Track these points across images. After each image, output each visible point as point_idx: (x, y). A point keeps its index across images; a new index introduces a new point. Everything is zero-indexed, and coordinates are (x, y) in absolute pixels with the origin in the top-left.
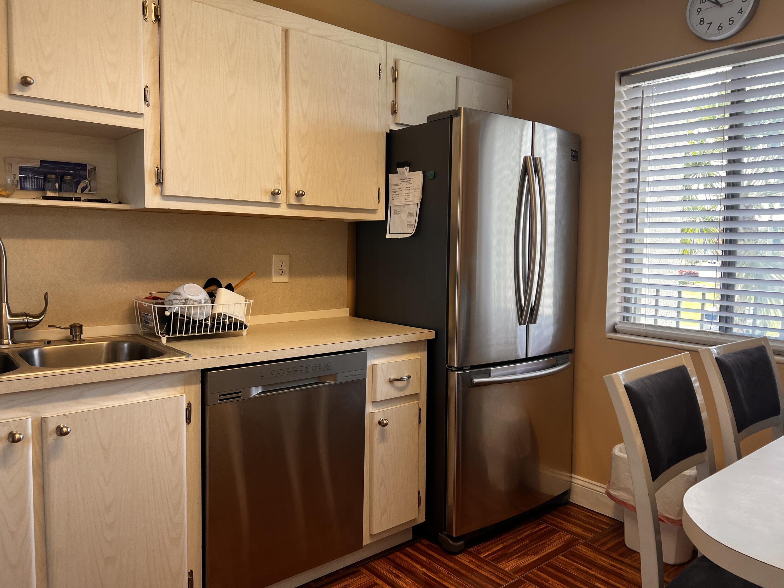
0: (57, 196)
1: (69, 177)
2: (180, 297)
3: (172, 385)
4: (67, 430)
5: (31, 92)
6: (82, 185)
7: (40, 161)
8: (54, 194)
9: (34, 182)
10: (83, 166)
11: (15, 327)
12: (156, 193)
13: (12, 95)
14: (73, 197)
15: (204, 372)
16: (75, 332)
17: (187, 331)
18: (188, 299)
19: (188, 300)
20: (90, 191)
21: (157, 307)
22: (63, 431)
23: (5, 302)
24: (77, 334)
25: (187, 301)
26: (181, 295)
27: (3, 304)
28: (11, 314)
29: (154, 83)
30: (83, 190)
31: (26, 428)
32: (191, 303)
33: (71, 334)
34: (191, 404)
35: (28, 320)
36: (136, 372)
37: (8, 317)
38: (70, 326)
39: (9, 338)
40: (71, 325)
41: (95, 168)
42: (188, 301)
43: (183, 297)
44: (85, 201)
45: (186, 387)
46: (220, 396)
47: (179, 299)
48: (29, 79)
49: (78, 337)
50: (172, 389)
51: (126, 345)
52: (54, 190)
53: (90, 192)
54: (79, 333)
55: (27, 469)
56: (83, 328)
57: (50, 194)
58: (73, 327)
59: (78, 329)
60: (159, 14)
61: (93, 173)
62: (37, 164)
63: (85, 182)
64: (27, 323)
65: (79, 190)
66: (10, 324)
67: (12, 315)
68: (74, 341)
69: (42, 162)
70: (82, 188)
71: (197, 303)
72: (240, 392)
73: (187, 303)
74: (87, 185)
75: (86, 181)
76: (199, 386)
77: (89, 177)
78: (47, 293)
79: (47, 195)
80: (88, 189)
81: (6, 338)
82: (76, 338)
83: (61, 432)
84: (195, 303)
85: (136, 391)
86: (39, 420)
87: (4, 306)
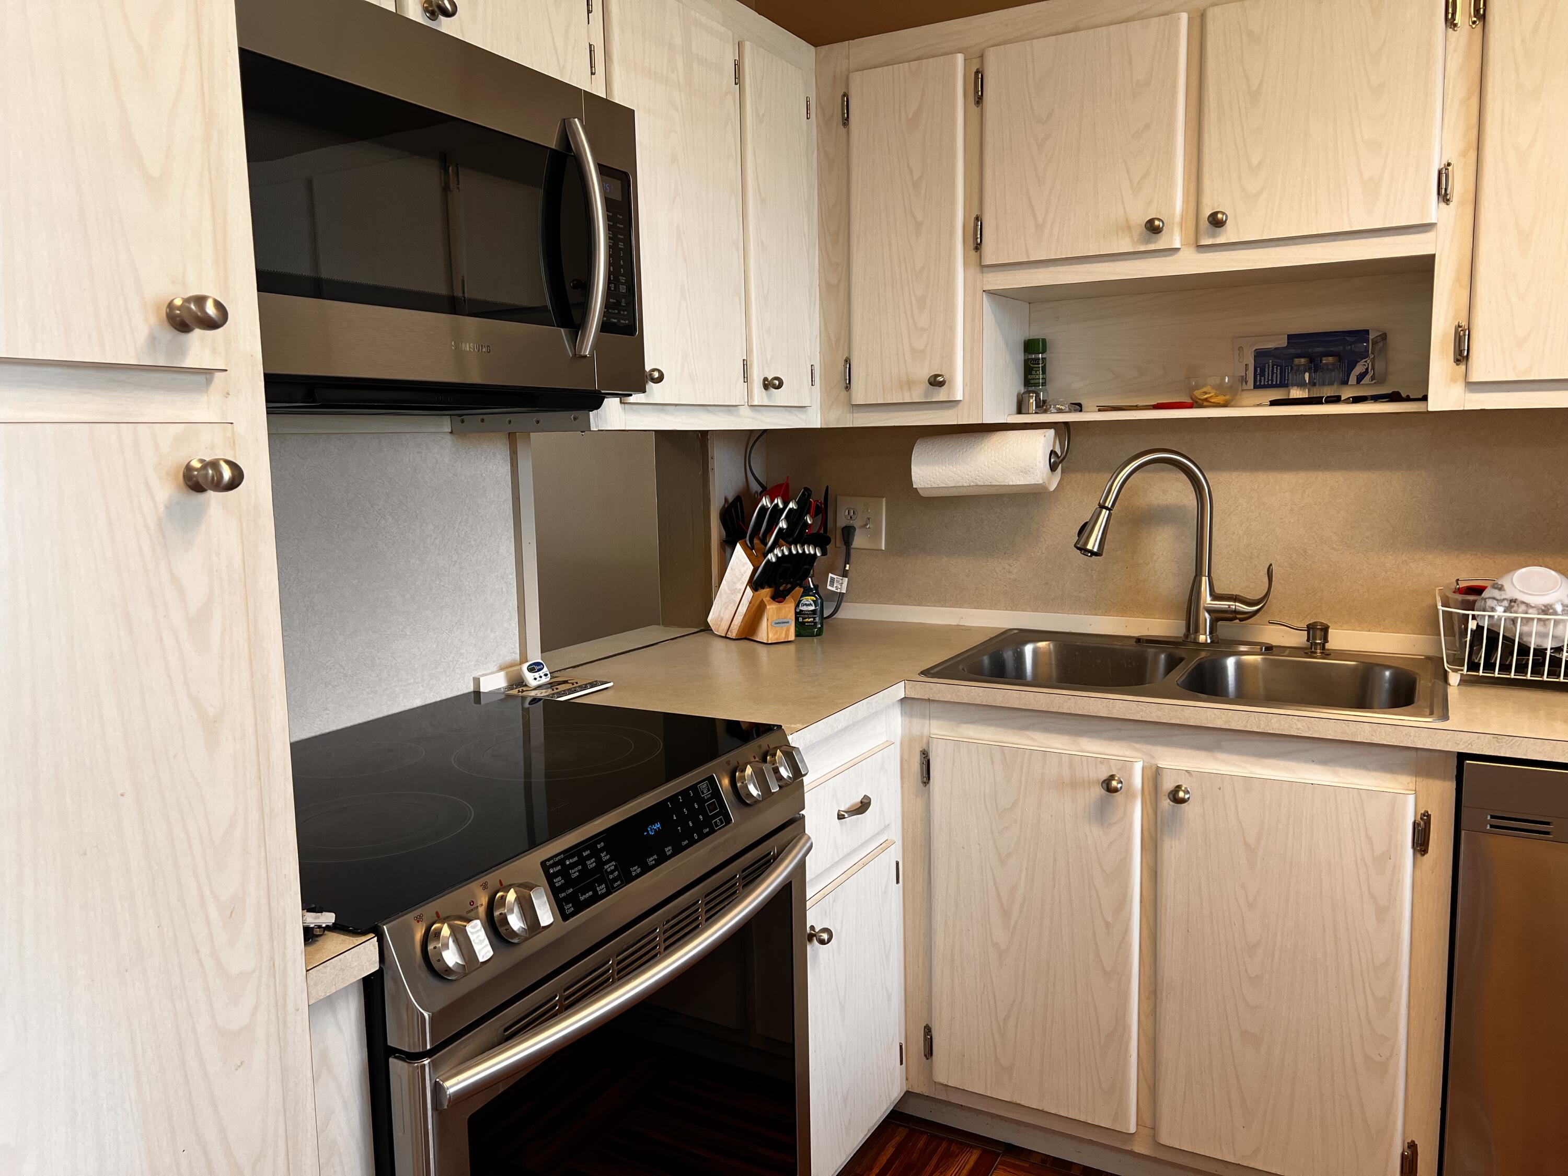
0: (1307, 396)
1: (1330, 359)
2: (1501, 595)
3: (1389, 768)
4: (1185, 796)
5: (1228, 235)
6: (1359, 369)
7: (1286, 336)
8: (1301, 392)
9: (1276, 373)
10: (1362, 335)
11: (1218, 616)
12: (1453, 380)
13: (1201, 248)
14: (1323, 397)
15: (1462, 757)
16: (1315, 638)
17: (1505, 668)
18: (1515, 601)
19: (1515, 602)
20: (1373, 378)
21: (1443, 611)
22: (1178, 795)
23: (1207, 575)
24: (1318, 641)
25: (1513, 604)
26: (1504, 590)
27: (1204, 578)
28: (1213, 594)
29: (1464, 154)
30: (1360, 378)
31: (1130, 776)
32: (1520, 610)
33: (1308, 640)
34: (1429, 816)
35: (1237, 607)
37: (1209, 599)
38: (1307, 626)
39: (1208, 633)
40: (1310, 624)
41: (1385, 334)
42: (1516, 606)
43: (1505, 594)
44: (1347, 401)
45: (1419, 779)
46: (1492, 817)
47: (1498, 598)
48: (1220, 216)
49: (1319, 647)
50: (1388, 776)
51: (1387, 673)
52: (1301, 385)
53: (1372, 381)
54: (1321, 640)
56: (1330, 630)
57: (1296, 393)
58: (1312, 628)
59: (1319, 633)
60: (1482, 6)
61: (1381, 344)
62: (1283, 343)
63: (1365, 363)
64: (1236, 612)
65: (1353, 379)
66: (1210, 611)
67: (1215, 597)
68: (1312, 654)
69: (1290, 337)
70: (1357, 376)
71: (1536, 612)
72: (1548, 823)
73: (1512, 610)
74: (1367, 369)
75: (1366, 362)
76: (1451, 786)
77: (1372, 353)
78: (1271, 565)
79: (1291, 397)
80: (1368, 377)
81: (1203, 632)
82: (1316, 649)
83: (1176, 797)
84: (1531, 611)
85: (1313, 761)
86: (1154, 769)
87: (1205, 580)
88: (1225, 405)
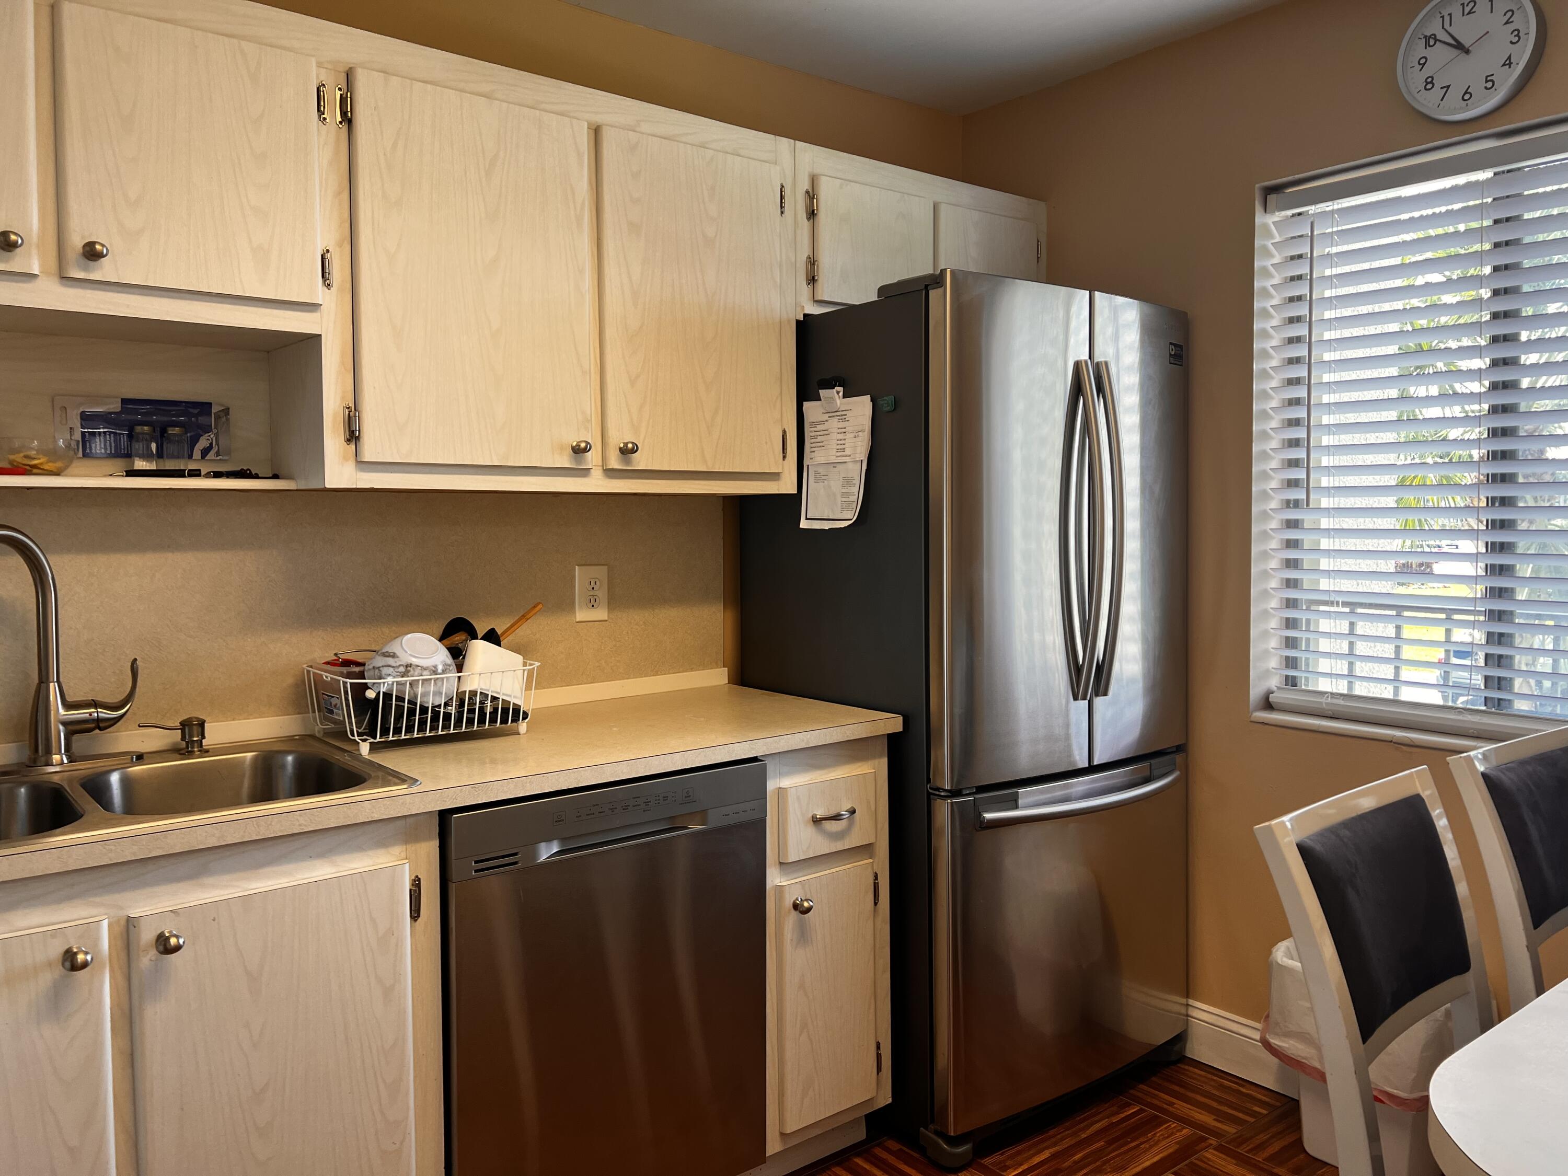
0: (155, 469)
1: (177, 430)
2: (396, 662)
3: (382, 844)
4: (178, 941)
5: (104, 271)
6: (203, 443)
7: (120, 400)
8: (148, 464)
9: (110, 441)
10: (205, 407)
11: (74, 729)
12: (345, 459)
13: (65, 279)
14: (185, 470)
15: (444, 816)
16: (191, 736)
17: (410, 729)
18: (411, 665)
19: (410, 667)
20: (218, 454)
21: (350, 683)
22: (170, 944)
23: (55, 680)
24: (195, 739)
25: (409, 668)
26: (398, 657)
27: (52, 685)
28: (67, 703)
29: (340, 244)
30: (205, 452)
31: (97, 940)
32: (416, 673)
33: (183, 738)
34: (419, 880)
35: (99, 714)
36: (311, 820)
37: (62, 711)
38: (180, 723)
39: (63, 752)
40: (184, 721)
41: (228, 409)
42: (412, 670)
43: (400, 661)
44: (208, 476)
45: (409, 846)
46: (476, 862)
47: (394, 664)
48: (98, 247)
49: (196, 744)
50: (381, 851)
51: (290, 758)
52: (147, 456)
53: (217, 456)
54: (198, 737)
55: (99, 1024)
56: (206, 724)
57: (140, 464)
58: (187, 725)
59: (196, 730)
60: (349, 110)
61: (224, 419)
62: (116, 406)
63: (209, 438)
64: (98, 720)
65: (197, 454)
66: (64, 724)
67: (68, 706)
68: (188, 754)
69: (125, 401)
70: (202, 451)
71: (429, 673)
72: (516, 854)
73: (409, 674)
74: (211, 444)
75: (209, 436)
76: (435, 844)
77: (216, 428)
78: (136, 660)
79: (136, 468)
80: (213, 452)
81: (57, 751)
82: (193, 747)
83: (165, 946)
84: (425, 673)
85: (311, 857)
86: (123, 922)
87: (53, 687)
88: (57, 474)
